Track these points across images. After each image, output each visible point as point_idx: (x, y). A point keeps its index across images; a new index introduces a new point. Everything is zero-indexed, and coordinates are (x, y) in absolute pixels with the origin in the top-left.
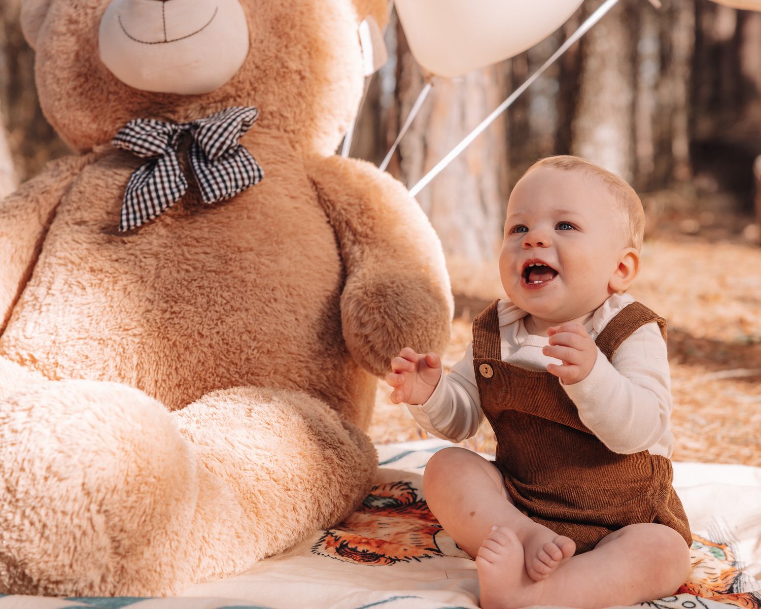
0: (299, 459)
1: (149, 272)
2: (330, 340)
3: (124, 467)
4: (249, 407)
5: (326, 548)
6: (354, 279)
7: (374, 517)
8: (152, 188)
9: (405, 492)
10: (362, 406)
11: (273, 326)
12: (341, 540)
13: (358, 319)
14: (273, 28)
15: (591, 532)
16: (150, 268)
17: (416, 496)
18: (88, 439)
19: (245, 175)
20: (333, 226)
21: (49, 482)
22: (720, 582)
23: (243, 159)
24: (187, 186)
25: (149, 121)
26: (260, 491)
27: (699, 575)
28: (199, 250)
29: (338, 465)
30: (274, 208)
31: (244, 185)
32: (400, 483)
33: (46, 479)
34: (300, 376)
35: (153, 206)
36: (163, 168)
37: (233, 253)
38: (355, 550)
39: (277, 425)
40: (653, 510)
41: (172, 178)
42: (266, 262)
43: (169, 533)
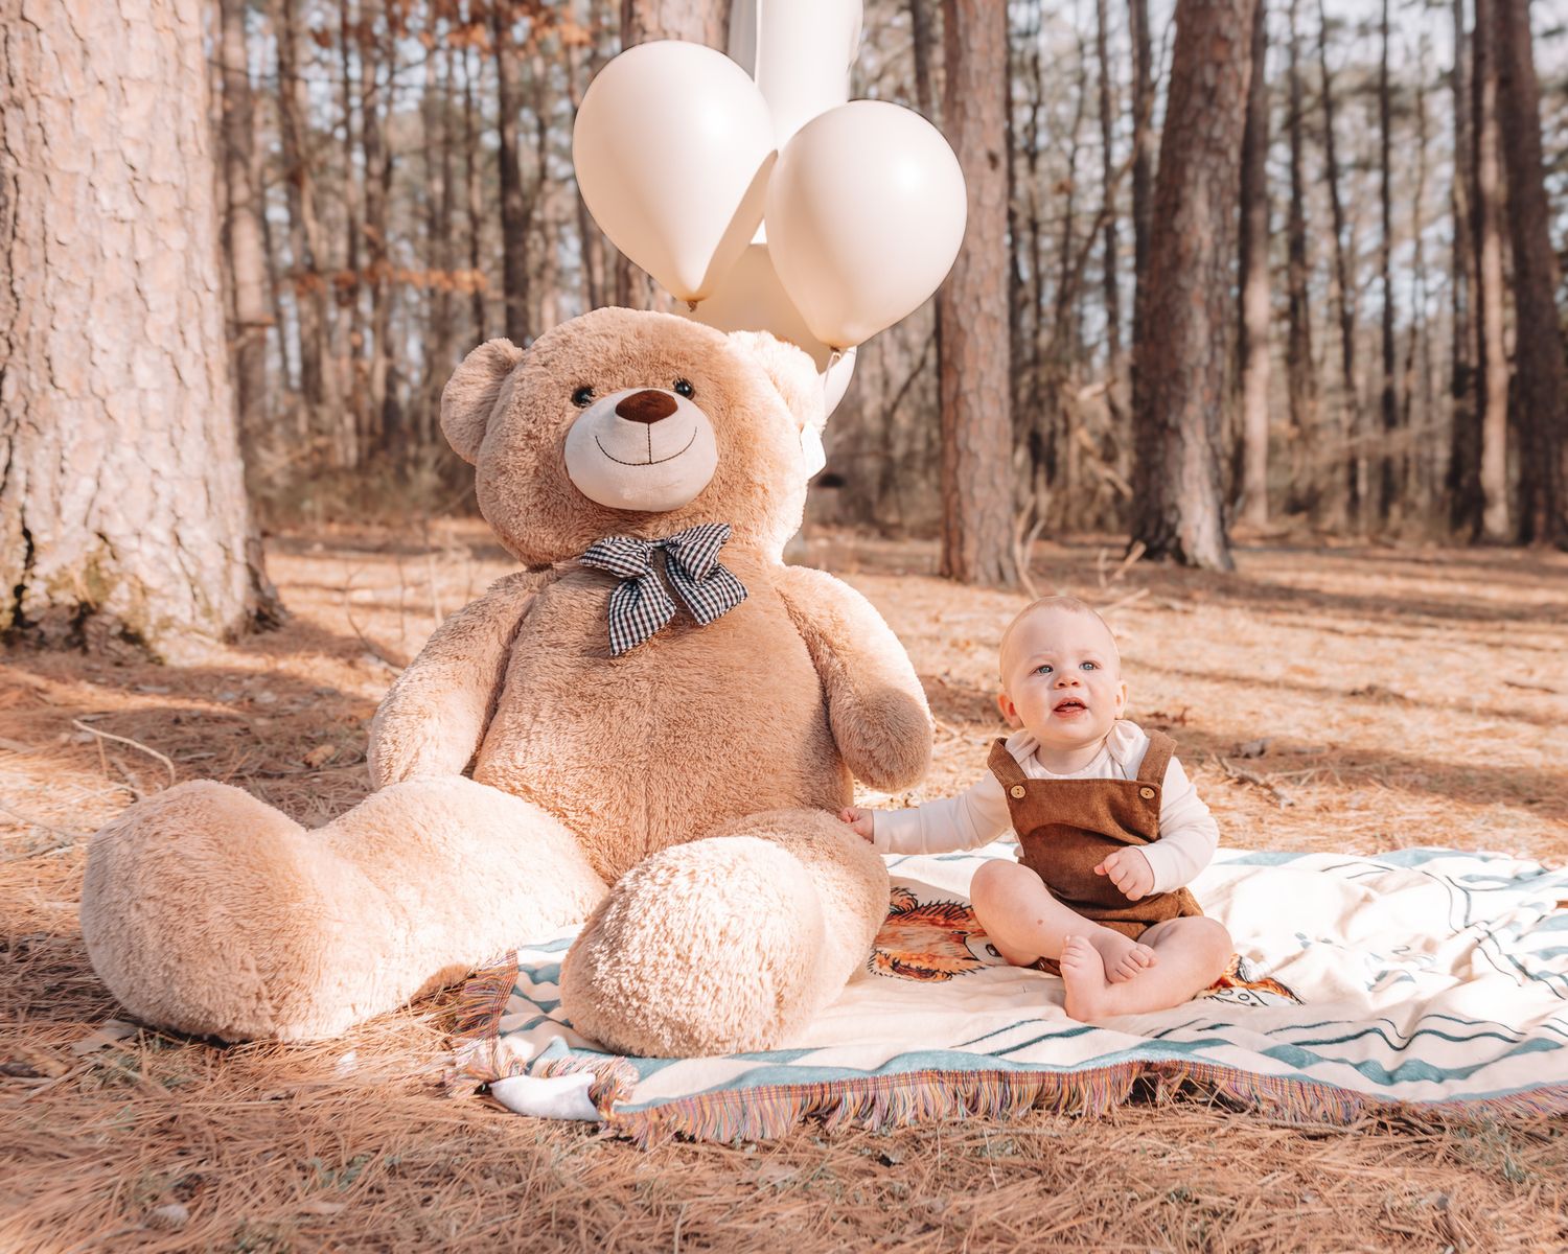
1: (645, 695)
12: (891, 958)
13: (862, 735)
16: (645, 691)
19: (732, 595)
20: (805, 638)
23: (727, 577)
24: (676, 607)
25: (620, 539)
30: (755, 624)
31: (732, 605)
34: (803, 794)
36: (648, 589)
38: (908, 967)
41: (661, 601)
42: (759, 680)
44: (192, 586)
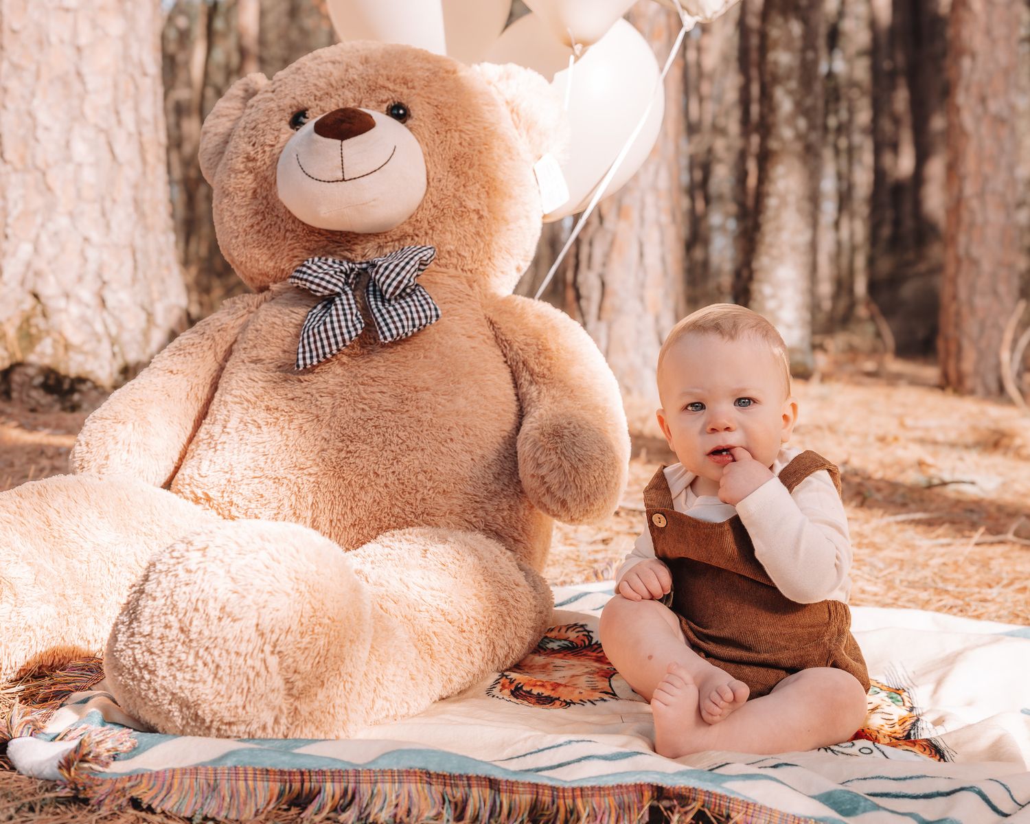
0: (474, 601)
1: (326, 410)
2: (506, 481)
3: (298, 607)
4: (424, 548)
5: (501, 691)
6: (531, 419)
7: (549, 660)
8: (329, 326)
9: (581, 634)
10: (538, 547)
11: (449, 466)
12: (516, 683)
13: (535, 459)
14: (451, 167)
15: (769, 675)
16: (326, 407)
17: (592, 638)
18: (263, 580)
19: (422, 315)
20: (510, 366)
21: (222, 623)
22: (897, 727)
23: (421, 298)
24: (363, 325)
25: (326, 260)
26: (434, 633)
27: (876, 722)
28: (375, 389)
29: (514, 607)
30: (451, 347)
31: (421, 325)
32: (576, 625)
33: (220, 619)
34: (475, 517)
35: (330, 345)
36: (340, 307)
37: (409, 393)
38: (529, 692)
39: (453, 566)
40: (830, 654)
41: (349, 317)
42: (443, 401)
43: (342, 674)
44: (113, 345)
